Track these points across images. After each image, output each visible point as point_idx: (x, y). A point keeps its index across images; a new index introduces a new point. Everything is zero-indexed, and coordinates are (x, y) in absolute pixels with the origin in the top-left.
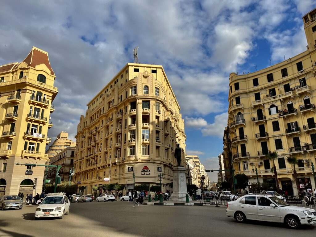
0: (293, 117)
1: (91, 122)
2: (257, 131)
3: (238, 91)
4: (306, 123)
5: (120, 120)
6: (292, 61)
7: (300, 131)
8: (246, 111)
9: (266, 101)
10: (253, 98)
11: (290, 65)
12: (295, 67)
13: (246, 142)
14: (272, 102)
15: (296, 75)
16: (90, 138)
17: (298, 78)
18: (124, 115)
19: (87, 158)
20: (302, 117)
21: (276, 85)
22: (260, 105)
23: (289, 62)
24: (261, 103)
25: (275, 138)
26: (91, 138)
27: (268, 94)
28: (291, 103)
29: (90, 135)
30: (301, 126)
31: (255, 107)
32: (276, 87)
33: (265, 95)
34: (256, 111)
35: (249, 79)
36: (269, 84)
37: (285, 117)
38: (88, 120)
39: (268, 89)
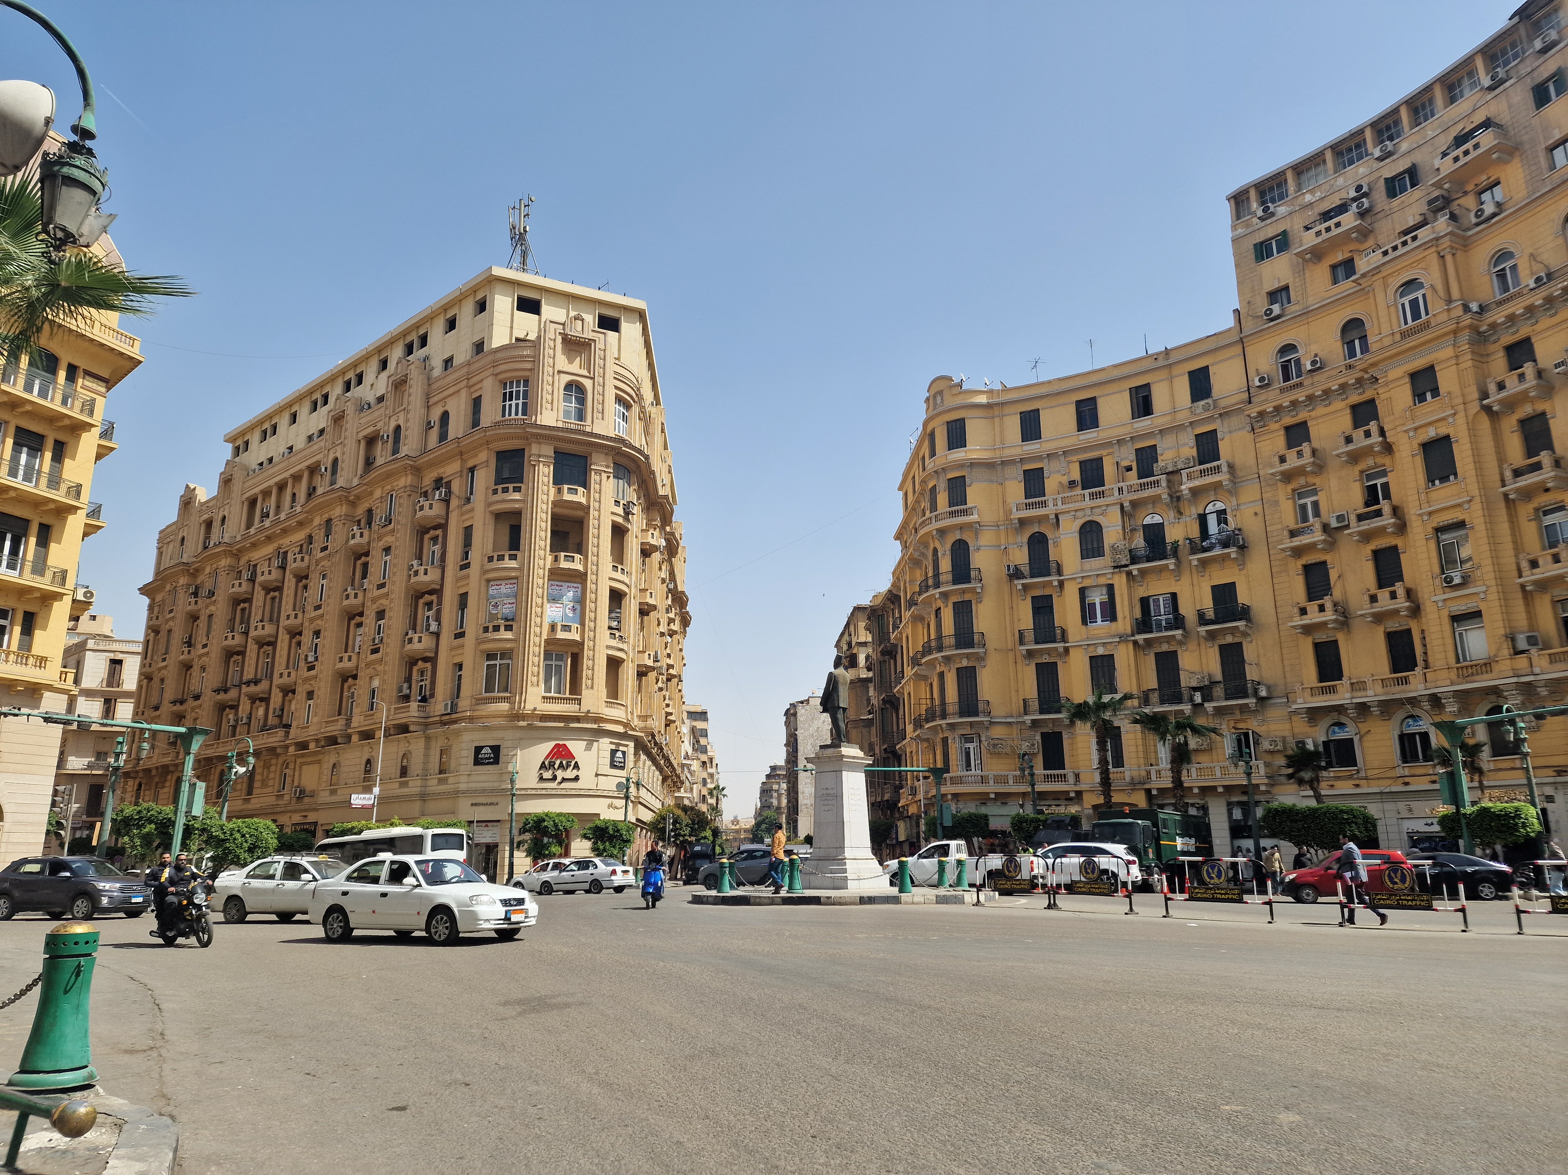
0: (1163, 574)
1: (249, 525)
2: (1025, 618)
3: (958, 455)
4: (1207, 603)
5: (435, 528)
6: (1170, 361)
7: (1184, 629)
8: (986, 538)
9: (1067, 506)
10: (1016, 490)
11: (1163, 374)
12: (1183, 387)
13: (981, 658)
14: (1088, 512)
15: (1184, 417)
16: (240, 602)
17: (1189, 429)
18: (460, 507)
19: (222, 696)
20: (1195, 576)
21: (1109, 444)
22: (1042, 519)
23: (1161, 362)
24: (1049, 510)
25: (1091, 649)
26: (249, 600)
27: (1076, 475)
28: (1157, 519)
29: (244, 584)
30: (1187, 609)
31: (1023, 523)
32: (1104, 452)
33: (1065, 480)
34: (1025, 539)
35: (1007, 410)
36: (1082, 437)
37: (1135, 573)
38: (236, 514)
39: (1075, 458)
